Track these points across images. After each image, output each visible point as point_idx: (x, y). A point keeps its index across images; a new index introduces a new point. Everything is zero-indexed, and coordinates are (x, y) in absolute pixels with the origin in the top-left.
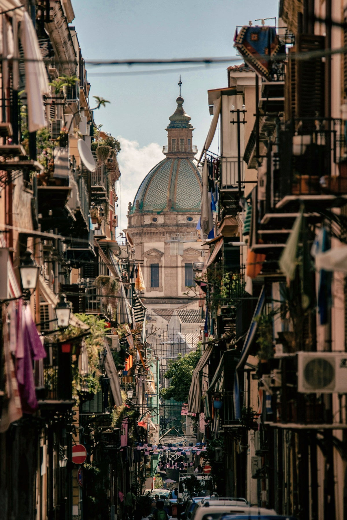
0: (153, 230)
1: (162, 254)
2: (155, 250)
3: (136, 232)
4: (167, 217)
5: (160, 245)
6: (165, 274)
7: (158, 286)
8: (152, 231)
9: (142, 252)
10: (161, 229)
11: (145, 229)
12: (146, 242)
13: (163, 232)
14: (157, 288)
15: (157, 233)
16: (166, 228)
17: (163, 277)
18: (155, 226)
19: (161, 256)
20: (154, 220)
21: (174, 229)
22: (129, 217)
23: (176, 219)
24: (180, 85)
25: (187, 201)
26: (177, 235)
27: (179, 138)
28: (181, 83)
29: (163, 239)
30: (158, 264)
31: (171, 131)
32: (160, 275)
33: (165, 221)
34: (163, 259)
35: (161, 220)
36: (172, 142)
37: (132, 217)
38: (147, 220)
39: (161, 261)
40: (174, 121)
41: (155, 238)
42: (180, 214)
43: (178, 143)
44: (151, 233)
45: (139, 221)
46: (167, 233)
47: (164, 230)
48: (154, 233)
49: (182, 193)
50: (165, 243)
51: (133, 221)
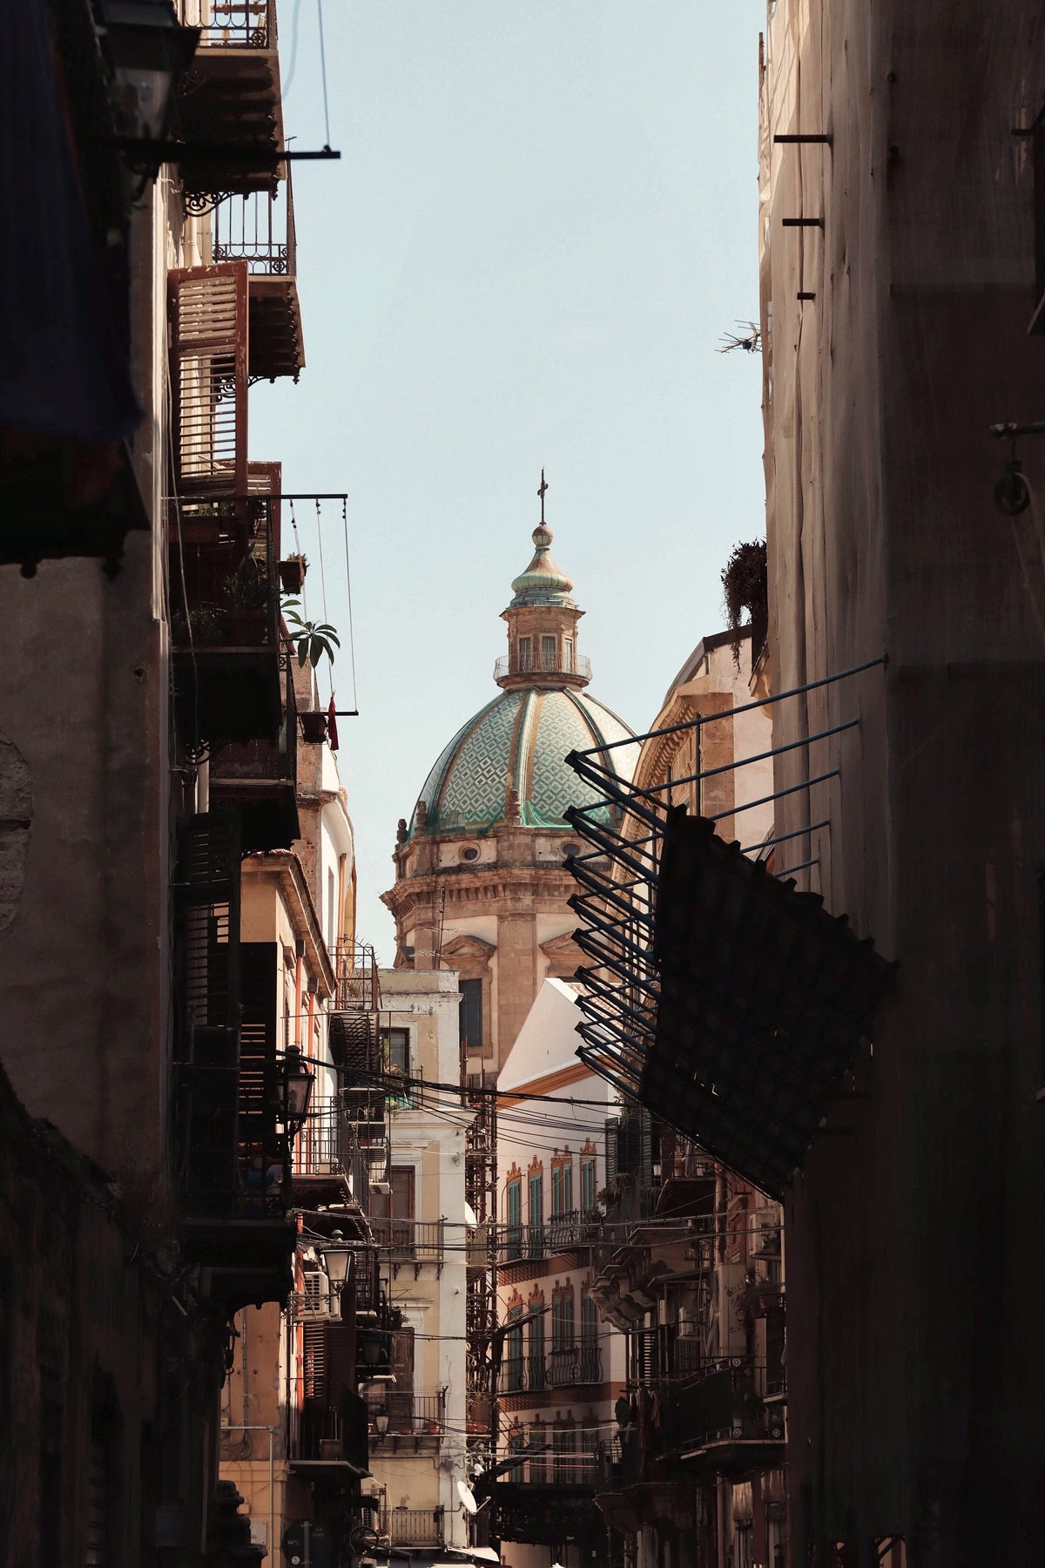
0: (466, 880)
1: (491, 948)
2: (474, 940)
3: (417, 890)
4: (506, 844)
5: (485, 925)
6: (500, 1007)
7: (480, 1044)
8: (463, 886)
9: (434, 946)
10: (487, 876)
11: (442, 879)
12: (448, 918)
13: (494, 887)
14: (477, 1052)
15: (477, 890)
16: (503, 872)
17: (495, 1015)
18: (472, 870)
19: (489, 957)
20: (469, 853)
21: (526, 875)
22: (400, 859)
23: (531, 848)
24: (541, 493)
25: (563, 797)
26: (535, 893)
27: (541, 635)
28: (544, 486)
29: (495, 906)
30: (481, 979)
31: (517, 615)
32: (485, 1011)
33: (499, 853)
34: (493, 963)
35: (487, 852)
36: (519, 645)
37: (406, 857)
38: (450, 855)
39: (487, 970)
40: (527, 589)
41: (470, 906)
42: (543, 835)
43: (536, 649)
44: (459, 891)
45: (426, 859)
46: (505, 886)
47: (496, 880)
48: (467, 890)
49: (548, 778)
50: (501, 918)
51: (410, 864)
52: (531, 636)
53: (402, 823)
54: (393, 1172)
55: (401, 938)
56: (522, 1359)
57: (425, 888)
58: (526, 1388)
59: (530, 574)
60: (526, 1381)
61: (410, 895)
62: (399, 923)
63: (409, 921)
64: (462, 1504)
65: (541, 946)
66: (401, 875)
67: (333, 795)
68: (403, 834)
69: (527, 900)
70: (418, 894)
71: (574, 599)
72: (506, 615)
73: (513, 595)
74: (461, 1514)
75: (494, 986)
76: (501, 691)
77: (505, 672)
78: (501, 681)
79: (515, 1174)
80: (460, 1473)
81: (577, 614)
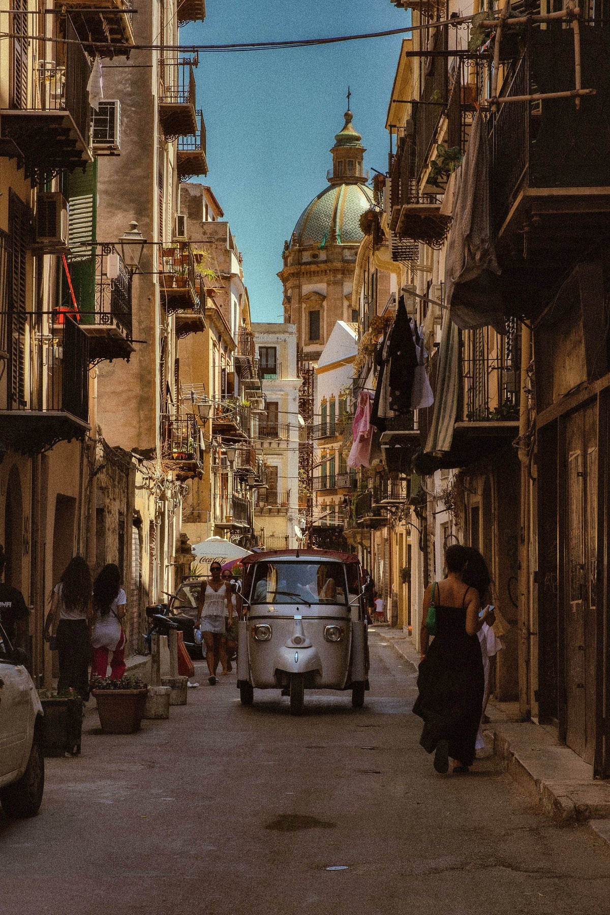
0: (313, 268)
1: (324, 298)
2: (317, 293)
3: (292, 272)
4: (330, 252)
5: (322, 287)
6: (328, 323)
7: (319, 339)
8: (312, 270)
9: (299, 296)
10: (323, 266)
11: (303, 267)
12: (305, 284)
13: (326, 271)
14: (317, 341)
15: (318, 272)
16: (329, 264)
17: (325, 327)
18: (316, 263)
19: (323, 301)
20: (315, 256)
21: (339, 265)
22: (285, 258)
23: (341, 254)
24: (348, 97)
25: (356, 232)
26: (343, 273)
27: (347, 160)
28: (349, 94)
29: (326, 279)
30: (319, 311)
31: (337, 150)
32: (321, 324)
33: (327, 256)
34: (325, 303)
35: (323, 256)
36: (338, 163)
37: (288, 257)
38: (306, 257)
39: (322, 306)
40: (342, 140)
41: (315, 278)
42: (347, 248)
43: (345, 166)
44: (310, 272)
45: (297, 257)
46: (330, 271)
47: (326, 268)
48: (314, 272)
49: (349, 223)
50: (328, 285)
51: (290, 260)
52: (343, 160)
53: (286, 242)
54: (268, 405)
55: (286, 291)
56: (326, 476)
57: (296, 271)
58: (328, 488)
59: (342, 133)
60: (328, 485)
61: (289, 274)
62: (285, 286)
63: (289, 284)
64: (296, 535)
65: (345, 296)
66: (286, 265)
67: (235, 275)
68: (287, 247)
69: (339, 276)
70: (293, 274)
71: (362, 144)
72: (332, 151)
73: (335, 142)
74: (296, 538)
75: (325, 313)
76: (330, 184)
77: (332, 176)
78: (329, 180)
79: (324, 402)
80: (295, 522)
81: (364, 150)
